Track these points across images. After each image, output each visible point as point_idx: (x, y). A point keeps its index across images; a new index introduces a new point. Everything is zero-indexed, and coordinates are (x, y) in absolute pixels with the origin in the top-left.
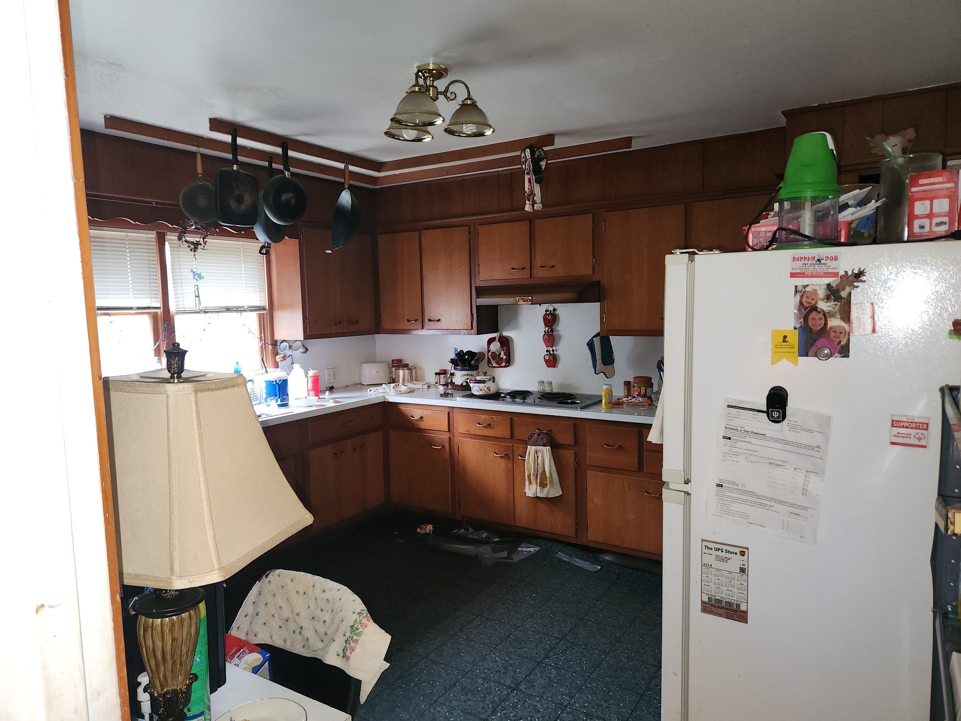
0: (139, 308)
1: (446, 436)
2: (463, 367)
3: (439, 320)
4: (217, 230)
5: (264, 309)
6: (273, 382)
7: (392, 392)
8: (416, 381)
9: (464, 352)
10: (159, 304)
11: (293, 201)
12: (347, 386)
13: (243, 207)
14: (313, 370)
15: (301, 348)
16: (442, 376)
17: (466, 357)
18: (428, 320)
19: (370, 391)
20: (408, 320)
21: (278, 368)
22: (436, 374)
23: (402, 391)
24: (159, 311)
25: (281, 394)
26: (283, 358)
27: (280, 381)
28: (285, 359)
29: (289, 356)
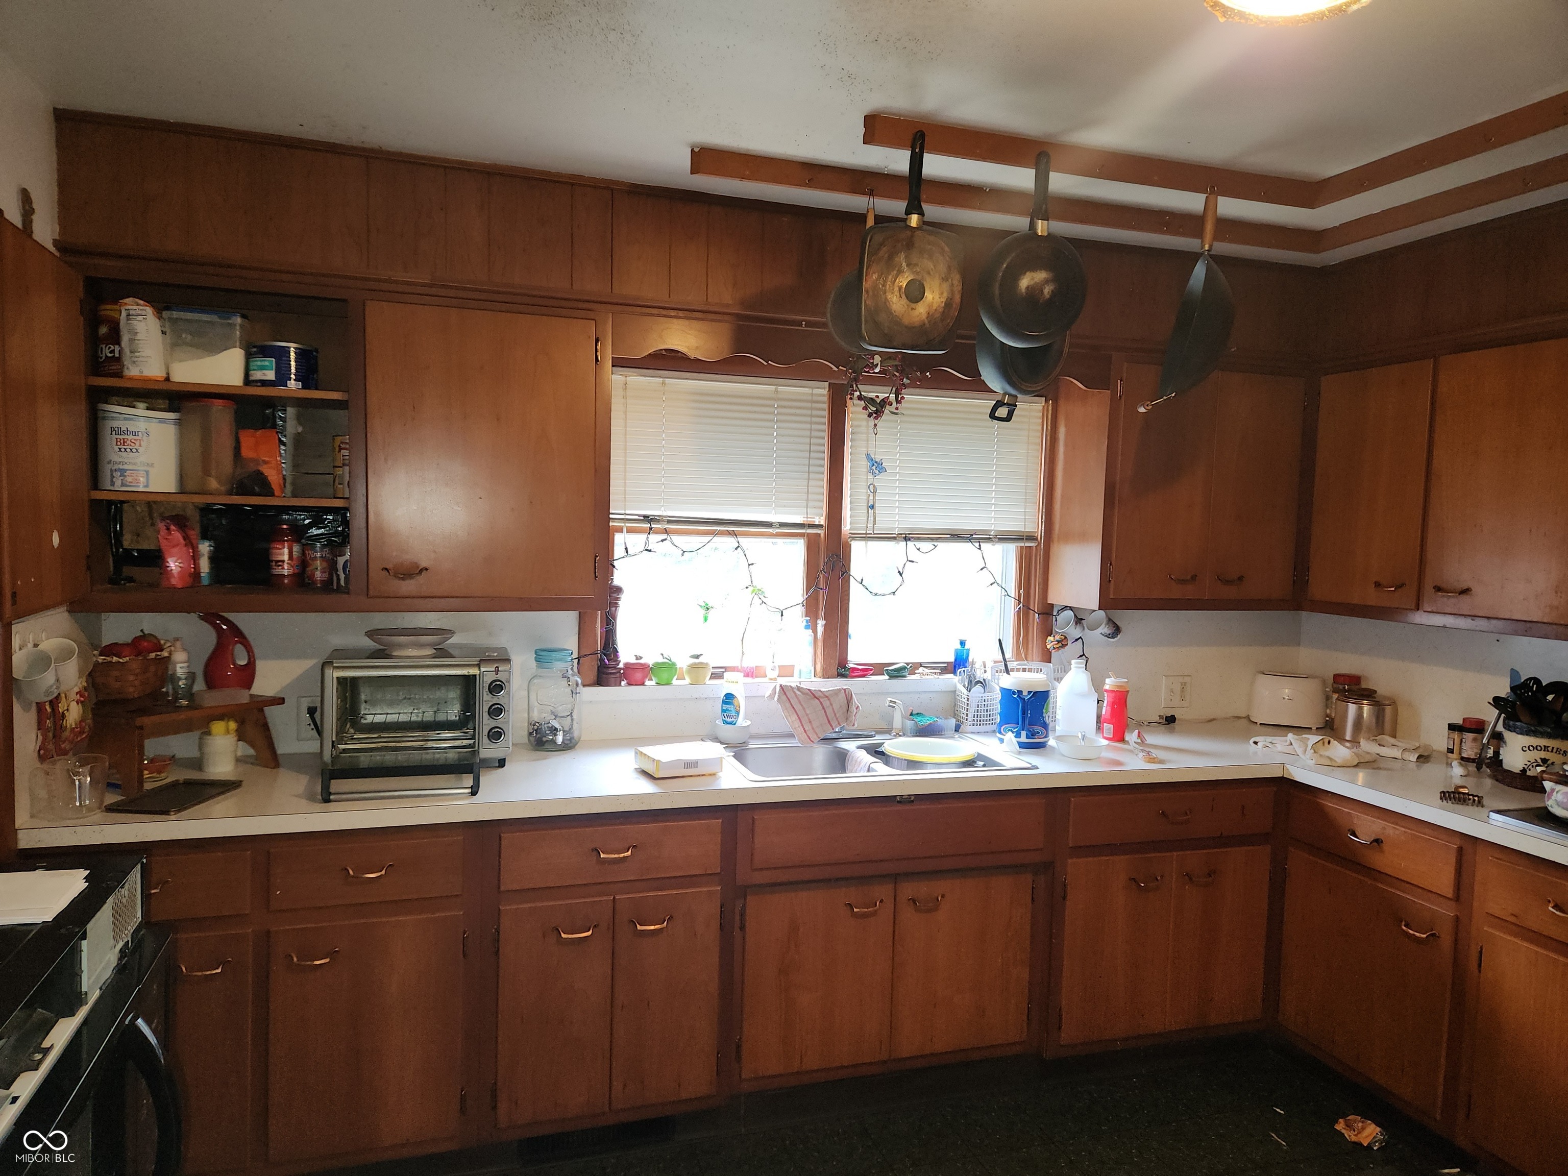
0: (782, 525)
1: (1447, 911)
2: (1534, 726)
3: (1466, 591)
4: (928, 374)
5: (1031, 538)
6: (1014, 693)
7: (1308, 757)
8: (1394, 737)
9: (1544, 685)
10: (821, 520)
11: (1047, 290)
12: (1214, 719)
13: (921, 311)
14: (1117, 677)
15: (1103, 625)
16: (1469, 736)
17: (1550, 697)
18: (1434, 588)
19: (1256, 743)
20: (1378, 585)
21: (1050, 663)
22: (1452, 727)
23: (1337, 760)
24: (821, 532)
25: (1027, 722)
26: (1058, 642)
27: (1029, 692)
28: (1063, 646)
29: (1077, 640)
